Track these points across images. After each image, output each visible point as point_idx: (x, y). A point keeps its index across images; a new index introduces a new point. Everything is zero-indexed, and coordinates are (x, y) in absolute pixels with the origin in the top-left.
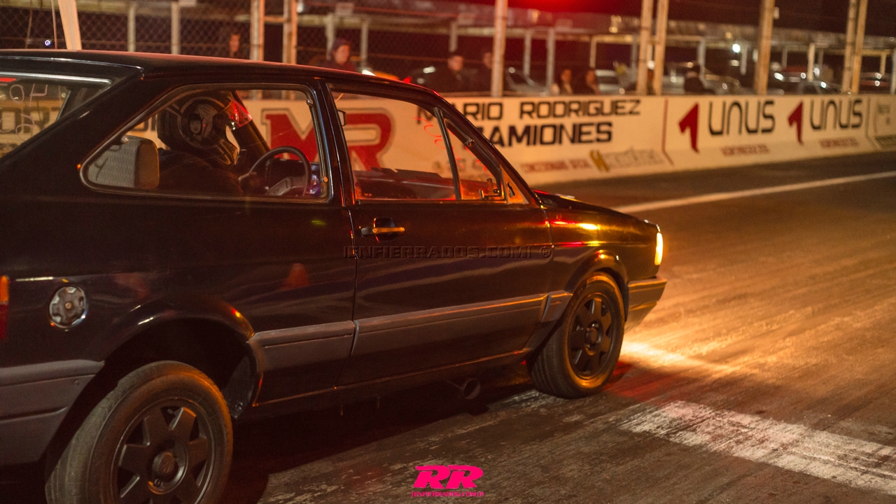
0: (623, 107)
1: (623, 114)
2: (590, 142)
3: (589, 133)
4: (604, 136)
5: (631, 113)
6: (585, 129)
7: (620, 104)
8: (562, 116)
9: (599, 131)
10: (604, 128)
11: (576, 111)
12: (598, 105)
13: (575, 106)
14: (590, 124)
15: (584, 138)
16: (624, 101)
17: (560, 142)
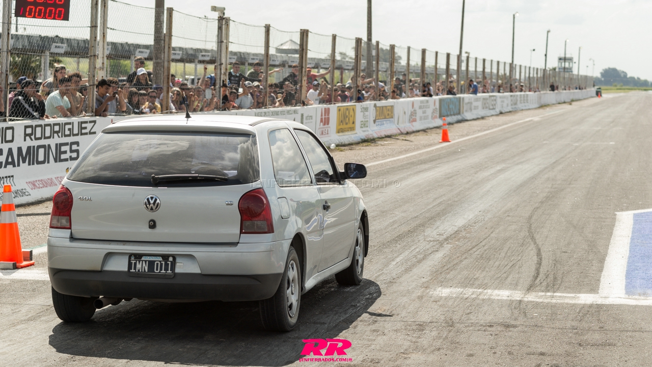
0: (85, 128)
1: (86, 134)
2: (66, 160)
3: (65, 152)
4: (74, 155)
5: (91, 133)
6: (63, 148)
7: (84, 125)
8: (49, 137)
9: (72, 151)
10: (74, 147)
11: (57, 132)
12: (70, 126)
13: (57, 128)
14: (66, 144)
15: (63, 156)
16: (86, 122)
17: (48, 162)
